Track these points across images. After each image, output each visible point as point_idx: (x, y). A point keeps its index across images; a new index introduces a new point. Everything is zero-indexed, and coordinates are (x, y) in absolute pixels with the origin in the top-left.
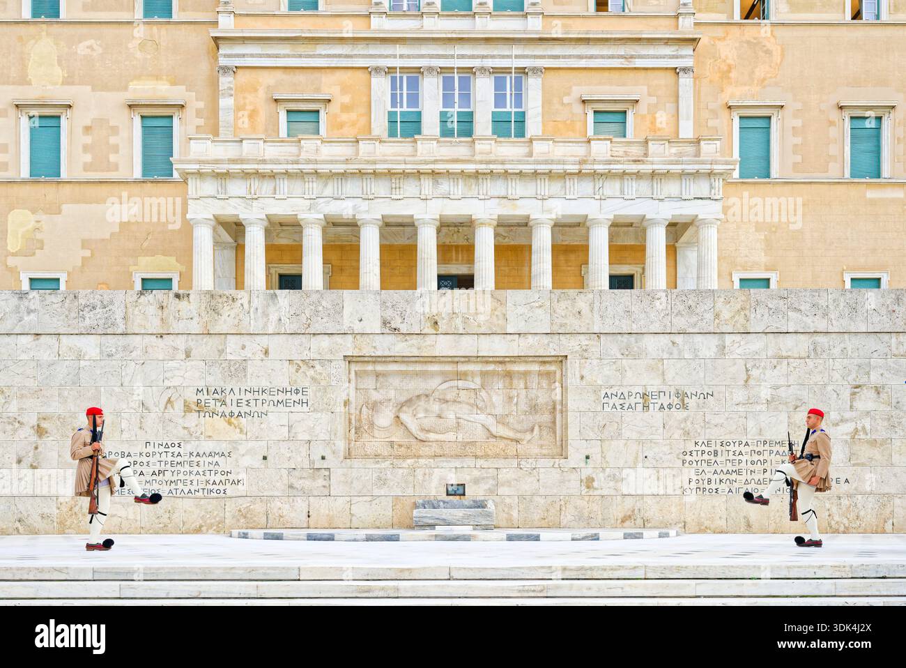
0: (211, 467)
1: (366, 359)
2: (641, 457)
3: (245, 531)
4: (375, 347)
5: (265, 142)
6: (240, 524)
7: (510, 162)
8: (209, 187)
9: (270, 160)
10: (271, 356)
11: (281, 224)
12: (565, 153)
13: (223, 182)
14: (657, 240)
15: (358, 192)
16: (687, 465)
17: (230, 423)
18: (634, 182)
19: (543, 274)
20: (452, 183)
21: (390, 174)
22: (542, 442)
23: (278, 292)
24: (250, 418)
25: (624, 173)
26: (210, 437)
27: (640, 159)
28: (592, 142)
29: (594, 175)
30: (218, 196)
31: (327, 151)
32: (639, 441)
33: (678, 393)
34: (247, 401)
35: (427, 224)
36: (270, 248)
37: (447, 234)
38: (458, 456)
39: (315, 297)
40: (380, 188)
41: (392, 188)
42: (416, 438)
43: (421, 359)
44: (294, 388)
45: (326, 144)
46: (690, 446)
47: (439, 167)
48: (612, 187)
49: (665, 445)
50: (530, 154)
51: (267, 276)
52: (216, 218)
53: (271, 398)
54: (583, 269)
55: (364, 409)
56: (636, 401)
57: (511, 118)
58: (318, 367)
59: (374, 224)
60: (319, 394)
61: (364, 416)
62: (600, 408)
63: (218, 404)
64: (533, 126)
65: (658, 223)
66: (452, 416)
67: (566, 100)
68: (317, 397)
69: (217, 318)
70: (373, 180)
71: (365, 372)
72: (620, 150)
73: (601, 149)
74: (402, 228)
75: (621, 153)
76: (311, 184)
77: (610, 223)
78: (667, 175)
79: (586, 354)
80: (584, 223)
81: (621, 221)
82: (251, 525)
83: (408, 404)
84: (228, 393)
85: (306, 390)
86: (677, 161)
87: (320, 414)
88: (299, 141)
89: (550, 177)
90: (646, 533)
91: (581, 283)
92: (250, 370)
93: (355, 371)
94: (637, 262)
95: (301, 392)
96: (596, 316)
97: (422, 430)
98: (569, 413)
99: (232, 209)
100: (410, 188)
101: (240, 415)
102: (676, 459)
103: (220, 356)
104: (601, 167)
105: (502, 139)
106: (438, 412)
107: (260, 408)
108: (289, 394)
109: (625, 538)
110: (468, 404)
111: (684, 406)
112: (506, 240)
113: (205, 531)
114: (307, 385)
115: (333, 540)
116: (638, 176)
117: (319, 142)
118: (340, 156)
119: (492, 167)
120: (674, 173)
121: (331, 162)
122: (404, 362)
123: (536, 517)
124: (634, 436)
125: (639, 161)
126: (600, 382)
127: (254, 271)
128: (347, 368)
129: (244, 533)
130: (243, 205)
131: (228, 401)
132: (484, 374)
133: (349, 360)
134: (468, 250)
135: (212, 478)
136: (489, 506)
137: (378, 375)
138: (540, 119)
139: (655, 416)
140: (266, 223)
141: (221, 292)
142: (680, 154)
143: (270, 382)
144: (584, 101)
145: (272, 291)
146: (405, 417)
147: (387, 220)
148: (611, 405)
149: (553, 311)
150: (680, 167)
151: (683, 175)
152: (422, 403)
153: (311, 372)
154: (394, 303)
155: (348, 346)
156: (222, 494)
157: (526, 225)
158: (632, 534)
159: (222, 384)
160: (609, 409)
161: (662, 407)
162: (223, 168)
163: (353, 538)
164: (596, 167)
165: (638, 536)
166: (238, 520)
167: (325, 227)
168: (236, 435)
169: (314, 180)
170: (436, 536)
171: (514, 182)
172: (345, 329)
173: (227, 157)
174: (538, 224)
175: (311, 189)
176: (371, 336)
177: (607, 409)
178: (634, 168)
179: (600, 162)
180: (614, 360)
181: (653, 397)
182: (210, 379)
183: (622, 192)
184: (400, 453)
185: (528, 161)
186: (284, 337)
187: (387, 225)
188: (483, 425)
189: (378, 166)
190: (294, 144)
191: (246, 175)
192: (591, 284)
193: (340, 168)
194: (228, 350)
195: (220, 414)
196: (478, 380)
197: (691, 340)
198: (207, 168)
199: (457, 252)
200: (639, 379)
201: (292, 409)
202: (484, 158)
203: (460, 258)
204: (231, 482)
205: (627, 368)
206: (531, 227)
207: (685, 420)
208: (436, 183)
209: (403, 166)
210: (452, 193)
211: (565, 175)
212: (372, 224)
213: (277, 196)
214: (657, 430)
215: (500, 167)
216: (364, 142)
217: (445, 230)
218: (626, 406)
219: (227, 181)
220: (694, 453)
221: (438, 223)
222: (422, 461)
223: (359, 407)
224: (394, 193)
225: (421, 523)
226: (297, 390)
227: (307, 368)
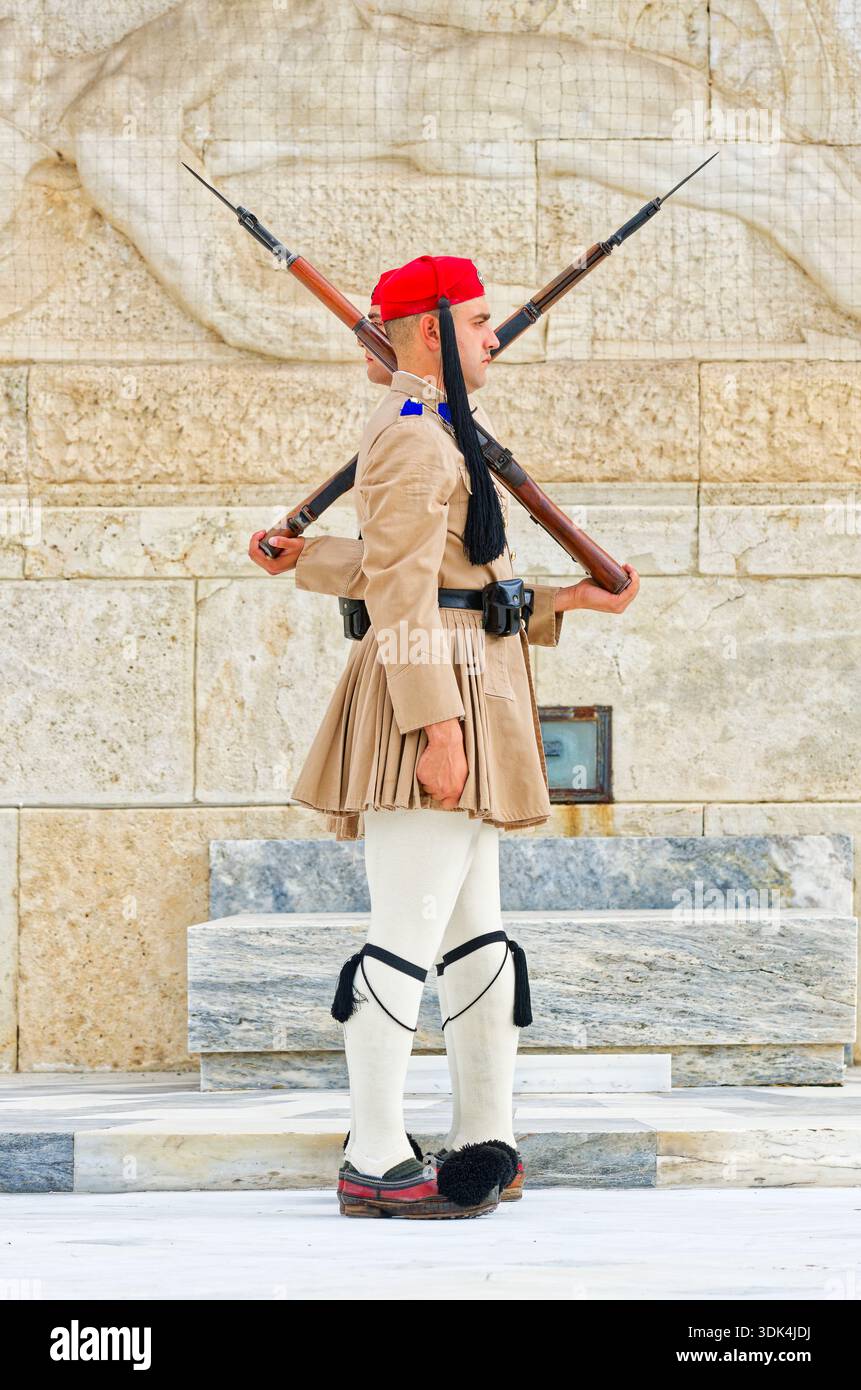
42: (219, 338)
66: (508, 157)
184: (84, 460)
188: (751, 226)
225: (243, 1038)
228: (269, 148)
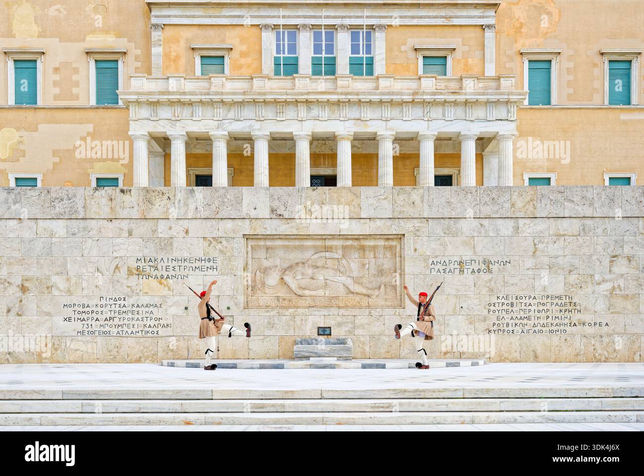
0: (148, 315)
1: (259, 237)
2: (458, 308)
3: (173, 361)
4: (265, 228)
5: (185, 79)
6: (169, 356)
7: (364, 93)
8: (145, 112)
9: (189, 92)
10: (190, 235)
11: (197, 139)
12: (402, 87)
13: (155, 108)
14: (469, 150)
15: (252, 115)
16: (491, 313)
17: (161, 283)
18: (452, 108)
19: (387, 174)
20: (320, 109)
21: (276, 102)
22: (387, 297)
23: (195, 188)
24: (175, 279)
25: (445, 102)
26: (146, 293)
27: (456, 91)
28: (422, 79)
29: (424, 103)
30: (152, 119)
31: (230, 86)
32: (456, 296)
33: (485, 261)
34: (173, 267)
35: (303, 138)
36: (189, 156)
37: (317, 145)
38: (326, 307)
39: (222, 192)
40: (268, 112)
41: (277, 113)
42: (296, 294)
43: (299, 237)
44: (207, 258)
45: (230, 81)
46: (494, 300)
47: (311, 97)
48: (436, 112)
49: (475, 299)
50: (377, 88)
51: (187, 176)
52: (150, 134)
53: (190, 265)
54: (415, 171)
55: (258, 273)
56: (455, 267)
57: (363, 62)
58: (224, 243)
59: (265, 139)
60: (225, 262)
61: (258, 278)
62: (428, 272)
63: (152, 269)
64: (379, 68)
65: (470, 138)
66: (322, 278)
67: (403, 48)
68: (223, 264)
69: (151, 207)
70: (263, 106)
71: (259, 246)
72: (442, 85)
73: (428, 84)
74: (284, 142)
75: (443, 87)
76: (218, 109)
77: (435, 138)
78: (476, 102)
79: (418, 233)
80: (416, 138)
81: (443, 136)
82: (177, 357)
83: (290, 269)
84: (159, 262)
85: (216, 259)
86: (483, 93)
87: (226, 276)
88: (210, 79)
89: (391, 104)
90: (462, 363)
91: (414, 181)
92: (175, 245)
93: (252, 246)
94: (455, 166)
95: (212, 260)
96: (426, 206)
97: (300, 288)
98: (406, 276)
99: (162, 128)
100: (290, 113)
101: (168, 277)
102: (483, 309)
103: (153, 234)
104: (429, 97)
105: (357, 77)
106: (311, 275)
107: (183, 272)
108: (203, 262)
109: (447, 366)
110: (333, 269)
111: (489, 271)
112: (360, 150)
113: (143, 361)
114: (216, 255)
115: (236, 368)
116: (455, 103)
117: (224, 79)
118: (239, 89)
119: (349, 97)
120: (481, 102)
121: (234, 94)
122: (287, 239)
123: (383, 351)
124: (454, 292)
125: (456, 93)
126: (428, 253)
127: (177, 173)
128: (246, 243)
129: (171, 363)
130: (170, 125)
131: (159, 267)
132: (344, 248)
133: (247, 237)
134: (333, 158)
135: (149, 323)
136: (348, 343)
137: (268, 248)
138: (384, 62)
139: (468, 278)
140: (186, 138)
141: (154, 188)
142: (486, 88)
143: (190, 254)
144: (416, 49)
145: (191, 188)
146: (288, 279)
147: (274, 136)
148: (436, 270)
149: (394, 202)
150: (486, 97)
151: (488, 103)
152: (300, 268)
153: (219, 246)
154: (280, 196)
155: (246, 228)
156: (155, 334)
157: (374, 139)
158: (452, 363)
159: (155, 255)
160: (435, 273)
161: (473, 271)
162: (154, 98)
163: (251, 366)
164: (425, 97)
165: (456, 365)
166: (167, 353)
167: (229, 141)
168: (165, 292)
169: (221, 106)
170: (310, 365)
171: (365, 107)
172: (244, 215)
173: (157, 91)
174: (383, 138)
175: (218, 113)
176: (263, 220)
177: (434, 273)
178: (452, 98)
179: (428, 94)
180: (438, 238)
181: (467, 264)
182: (146, 251)
183: (444, 115)
184: (284, 305)
185: (375, 93)
186: (199, 221)
187: (274, 139)
188: (344, 284)
189: (267, 97)
190: (206, 81)
191: (171, 103)
192: (421, 182)
193: (239, 98)
194: (159, 230)
195: (154, 277)
196: (340, 252)
197: (494, 223)
198: (143, 98)
199: (324, 159)
200: (456, 251)
201: (206, 273)
202: (344, 90)
203: (327, 163)
204: (162, 326)
205: (448, 243)
206: (378, 141)
207: (490, 280)
208: (309, 109)
209: (285, 97)
210: (320, 116)
211: (402, 103)
212: (263, 138)
213: (194, 119)
214: (469, 288)
215: (355, 97)
216: (257, 79)
217: (315, 143)
218: (447, 271)
219: (158, 107)
220: (497, 305)
221: (310, 138)
222: (300, 310)
223: (254, 272)
224: (278, 116)
225: (299, 356)
226: (209, 259)
227: (217, 243)
228: (300, 277)
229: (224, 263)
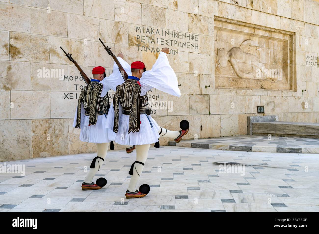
2: (317, 92)
4: (227, 13)
10: (179, 8)
32: (316, 83)
34: (166, 41)
43: (245, 24)
44: (191, 35)
53: (179, 40)
56: (315, 61)
58: (202, 21)
62: (305, 64)
79: (301, 33)
84: (155, 33)
85: (197, 37)
87: (204, 55)
92: (167, 17)
95: (194, 38)
96: (305, 12)
103: (150, 2)
107: (173, 47)
108: (188, 38)
114: (197, 33)
124: (315, 80)
126: (305, 50)
131: (156, 39)
133: (217, 19)
143: (179, 28)
148: (309, 63)
153: (199, 24)
155: (216, 9)
156: (154, 114)
159: (152, 25)
160: (308, 65)
176: (226, 5)
180: (309, 38)
182: (145, 20)
195: (151, 49)
200: (316, 49)
201: (190, 50)
205: (313, 43)
218: (313, 64)
222: (248, 91)
226: (192, 36)
227: (197, 21)
229: (203, 42)
